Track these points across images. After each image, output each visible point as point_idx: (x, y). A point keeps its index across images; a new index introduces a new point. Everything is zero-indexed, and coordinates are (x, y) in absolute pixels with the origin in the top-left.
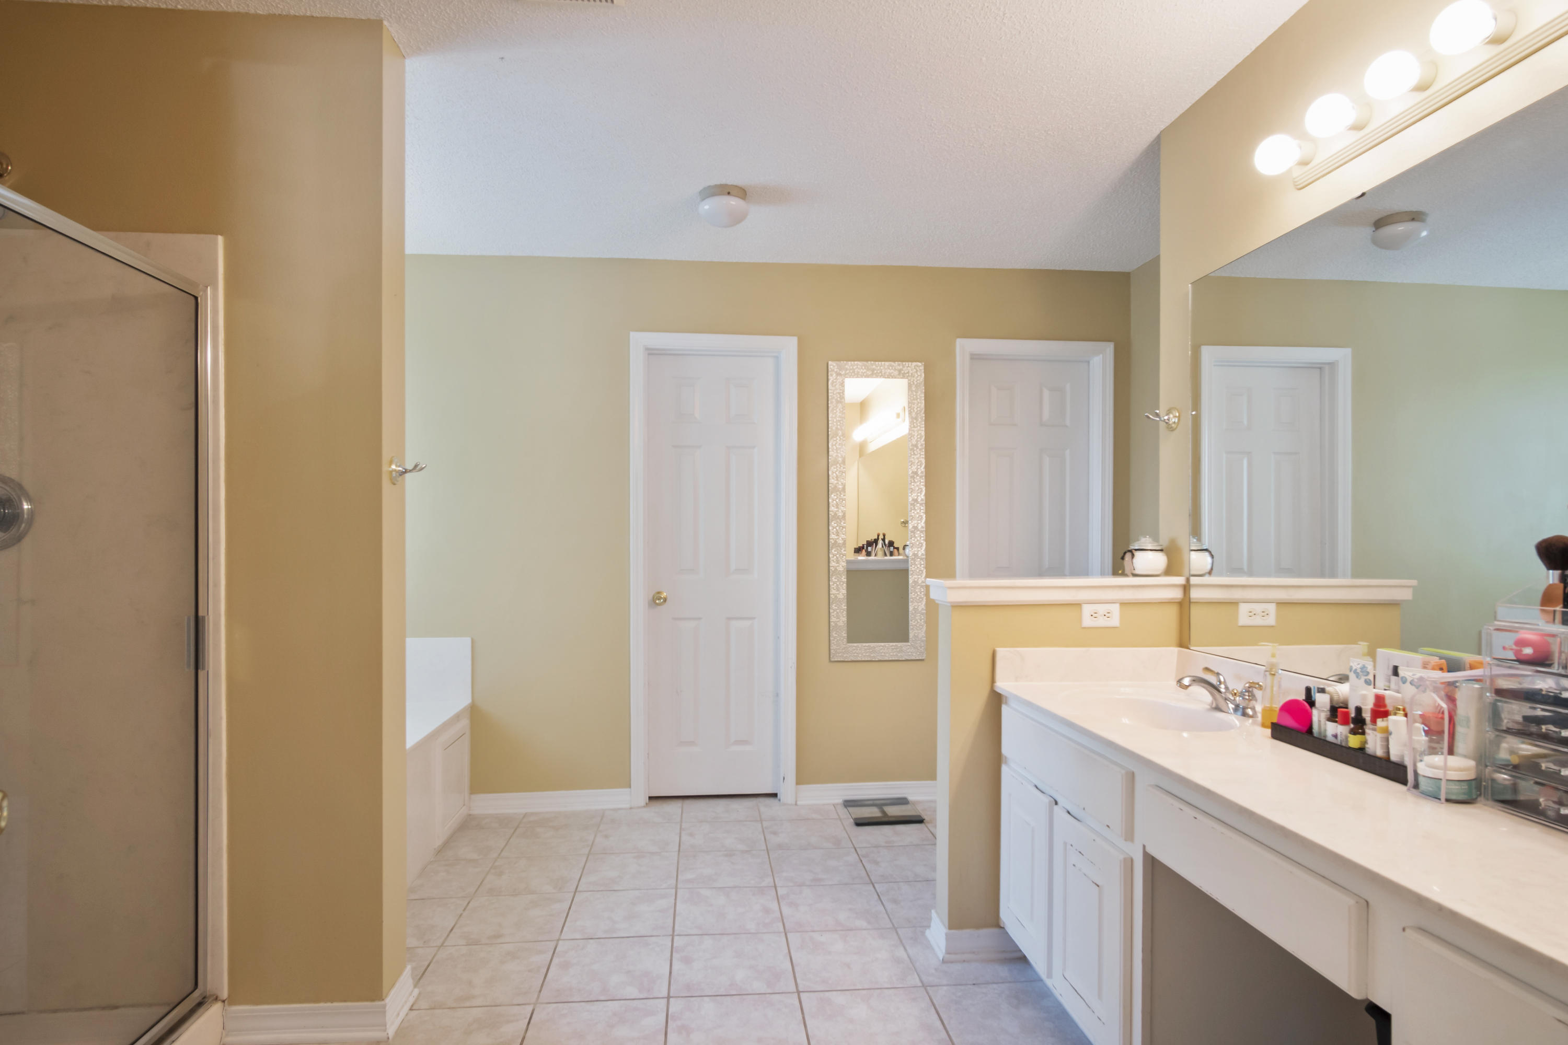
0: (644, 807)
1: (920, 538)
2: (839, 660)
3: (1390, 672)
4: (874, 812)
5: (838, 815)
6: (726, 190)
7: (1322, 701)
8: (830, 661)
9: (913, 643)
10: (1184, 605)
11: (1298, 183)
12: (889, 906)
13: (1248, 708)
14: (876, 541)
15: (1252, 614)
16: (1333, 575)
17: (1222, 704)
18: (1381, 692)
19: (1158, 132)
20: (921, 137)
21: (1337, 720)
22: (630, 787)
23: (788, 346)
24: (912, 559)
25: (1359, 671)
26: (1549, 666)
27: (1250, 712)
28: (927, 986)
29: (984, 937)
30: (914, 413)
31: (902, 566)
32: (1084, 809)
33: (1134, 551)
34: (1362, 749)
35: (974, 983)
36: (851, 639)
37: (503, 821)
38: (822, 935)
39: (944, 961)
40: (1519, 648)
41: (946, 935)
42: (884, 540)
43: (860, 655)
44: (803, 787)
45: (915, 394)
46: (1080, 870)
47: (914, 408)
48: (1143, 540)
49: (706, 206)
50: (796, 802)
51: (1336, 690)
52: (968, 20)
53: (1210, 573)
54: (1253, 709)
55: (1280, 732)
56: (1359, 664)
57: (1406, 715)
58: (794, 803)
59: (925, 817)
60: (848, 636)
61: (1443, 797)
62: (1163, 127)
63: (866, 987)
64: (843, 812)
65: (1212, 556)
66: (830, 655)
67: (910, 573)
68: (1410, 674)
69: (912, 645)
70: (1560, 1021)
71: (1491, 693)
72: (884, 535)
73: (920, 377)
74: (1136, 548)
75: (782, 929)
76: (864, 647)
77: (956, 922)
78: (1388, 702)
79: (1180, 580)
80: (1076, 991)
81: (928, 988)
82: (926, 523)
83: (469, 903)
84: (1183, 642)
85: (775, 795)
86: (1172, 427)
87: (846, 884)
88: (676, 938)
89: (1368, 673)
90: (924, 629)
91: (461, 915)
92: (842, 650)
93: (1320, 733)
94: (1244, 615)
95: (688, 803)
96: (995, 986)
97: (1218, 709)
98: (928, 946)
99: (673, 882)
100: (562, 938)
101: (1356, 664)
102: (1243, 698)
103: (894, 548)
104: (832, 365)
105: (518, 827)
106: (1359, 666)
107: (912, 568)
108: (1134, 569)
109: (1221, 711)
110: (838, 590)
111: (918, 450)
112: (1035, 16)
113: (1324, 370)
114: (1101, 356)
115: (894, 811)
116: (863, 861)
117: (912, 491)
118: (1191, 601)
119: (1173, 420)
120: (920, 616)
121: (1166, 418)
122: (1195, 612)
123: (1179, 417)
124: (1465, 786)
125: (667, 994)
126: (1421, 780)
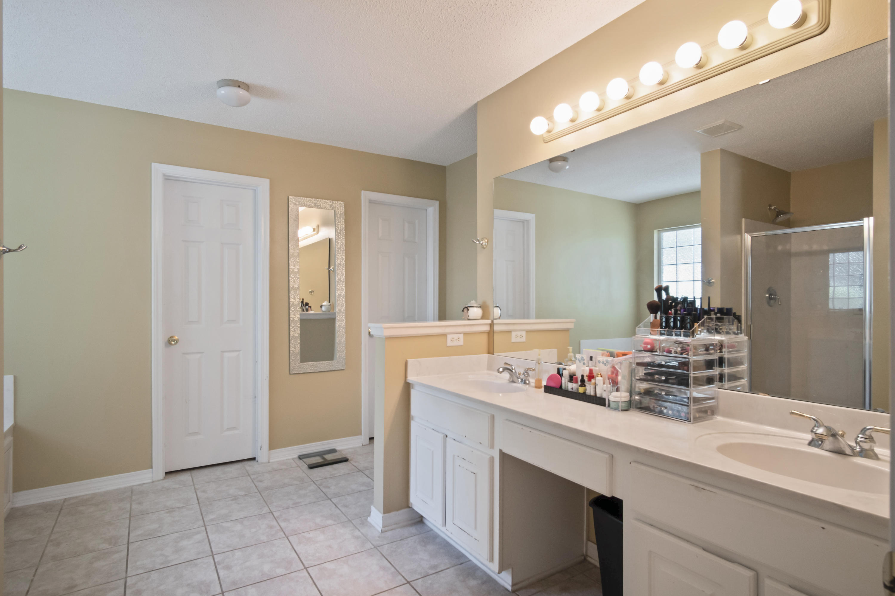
0: (163, 479)
2: (296, 373)
3: (589, 359)
4: (317, 460)
5: (297, 464)
6: (239, 85)
7: (566, 373)
8: (290, 374)
9: (338, 361)
10: (491, 333)
11: (546, 140)
12: (343, 509)
13: (526, 380)
15: (517, 336)
16: (528, 318)
17: (515, 379)
18: (591, 368)
19: (475, 102)
20: (363, 79)
21: (572, 381)
22: (152, 468)
23: (264, 184)
24: (338, 313)
25: (580, 359)
26: (656, 352)
27: (527, 382)
28: (377, 547)
29: (400, 515)
30: (339, 230)
32: (466, 437)
33: (468, 307)
34: (584, 393)
35: (400, 539)
37: (47, 507)
38: (309, 534)
39: (382, 532)
40: (645, 346)
41: (383, 517)
43: (308, 369)
44: (272, 451)
45: (339, 219)
46: (463, 467)
47: (339, 227)
48: (472, 302)
49: (223, 91)
50: (269, 460)
51: (569, 368)
52: (405, 25)
53: (499, 318)
54: (528, 380)
55: (548, 389)
56: (580, 356)
57: (601, 376)
58: (267, 461)
59: (348, 458)
60: (301, 359)
61: (620, 410)
62: (479, 100)
63: (344, 555)
64: (300, 462)
65: (501, 310)
66: (290, 371)
67: (337, 321)
68: (602, 359)
69: (338, 362)
70: (691, 485)
71: (635, 364)
73: (342, 210)
74: (469, 306)
75: (284, 536)
76: (311, 364)
77: (387, 510)
78: (594, 372)
79: (489, 322)
80: (461, 529)
81: (378, 548)
82: (346, 292)
83: (36, 570)
84: (490, 351)
85: (254, 459)
86: (484, 247)
87: (314, 502)
88: (215, 556)
89: (584, 360)
90: (345, 352)
91: (32, 580)
92: (298, 366)
93: (565, 388)
94: (515, 337)
95: (194, 472)
96: (411, 538)
97: (513, 382)
98: (371, 526)
99: (201, 523)
100: (128, 575)
101: (578, 356)
102: (525, 376)
103: (309, 307)
104: (291, 198)
105: (61, 509)
106: (580, 357)
108: (469, 316)
109: (515, 382)
110: (295, 331)
111: (341, 251)
112: (438, 33)
113: (524, 223)
114: (433, 207)
115: (329, 457)
116: (320, 488)
118: (494, 331)
119: (485, 244)
120: (342, 345)
121: (482, 242)
122: (496, 337)
123: (487, 242)
124: (627, 404)
125: (221, 591)
126: (611, 403)
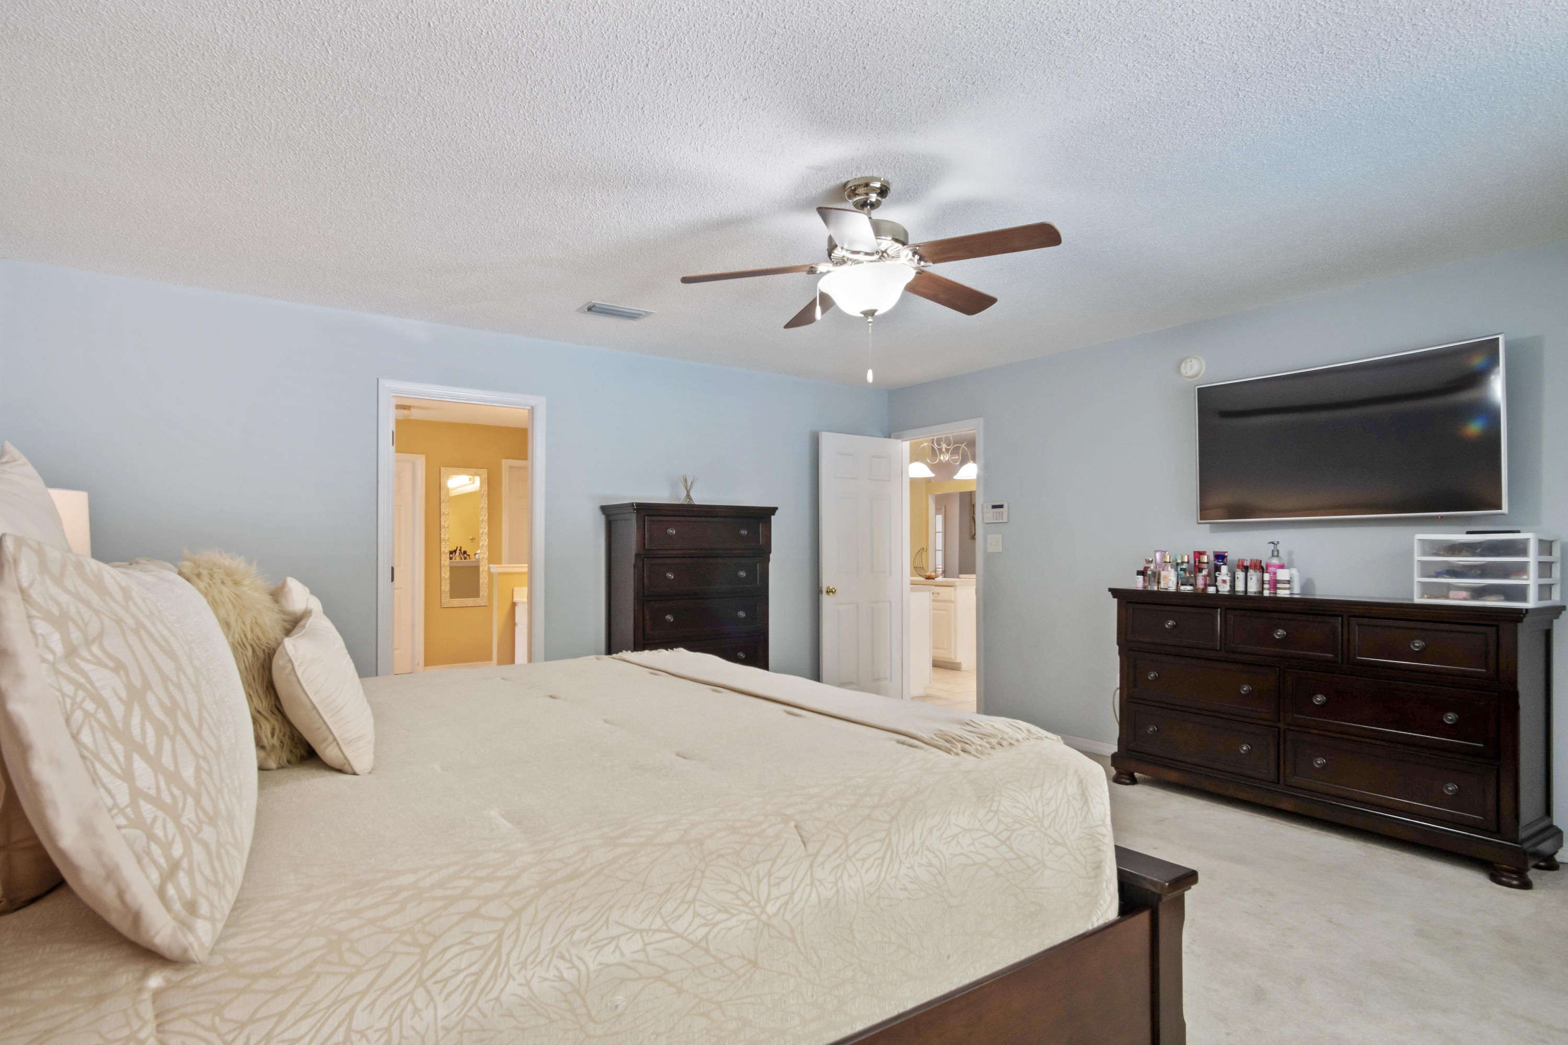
1: (486, 550)
2: (445, 606)
8: (441, 607)
9: (481, 597)
14: (455, 551)
23: (421, 460)
24: (481, 560)
30: (482, 484)
31: (475, 564)
36: (452, 597)
42: (460, 550)
43: (456, 604)
47: (482, 481)
60: (450, 596)
66: (441, 605)
67: (480, 567)
72: (461, 547)
73: (485, 475)
76: (458, 600)
90: (488, 592)
92: (447, 602)
103: (467, 555)
104: (443, 469)
107: (481, 564)
110: (445, 574)
117: (482, 528)
120: (484, 583)
